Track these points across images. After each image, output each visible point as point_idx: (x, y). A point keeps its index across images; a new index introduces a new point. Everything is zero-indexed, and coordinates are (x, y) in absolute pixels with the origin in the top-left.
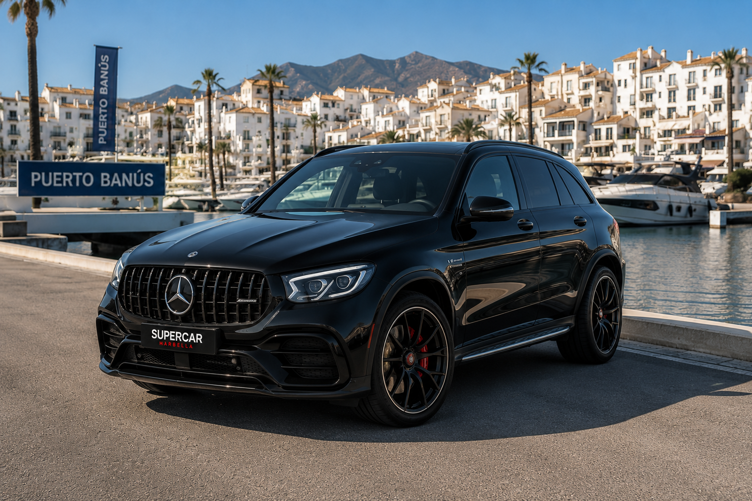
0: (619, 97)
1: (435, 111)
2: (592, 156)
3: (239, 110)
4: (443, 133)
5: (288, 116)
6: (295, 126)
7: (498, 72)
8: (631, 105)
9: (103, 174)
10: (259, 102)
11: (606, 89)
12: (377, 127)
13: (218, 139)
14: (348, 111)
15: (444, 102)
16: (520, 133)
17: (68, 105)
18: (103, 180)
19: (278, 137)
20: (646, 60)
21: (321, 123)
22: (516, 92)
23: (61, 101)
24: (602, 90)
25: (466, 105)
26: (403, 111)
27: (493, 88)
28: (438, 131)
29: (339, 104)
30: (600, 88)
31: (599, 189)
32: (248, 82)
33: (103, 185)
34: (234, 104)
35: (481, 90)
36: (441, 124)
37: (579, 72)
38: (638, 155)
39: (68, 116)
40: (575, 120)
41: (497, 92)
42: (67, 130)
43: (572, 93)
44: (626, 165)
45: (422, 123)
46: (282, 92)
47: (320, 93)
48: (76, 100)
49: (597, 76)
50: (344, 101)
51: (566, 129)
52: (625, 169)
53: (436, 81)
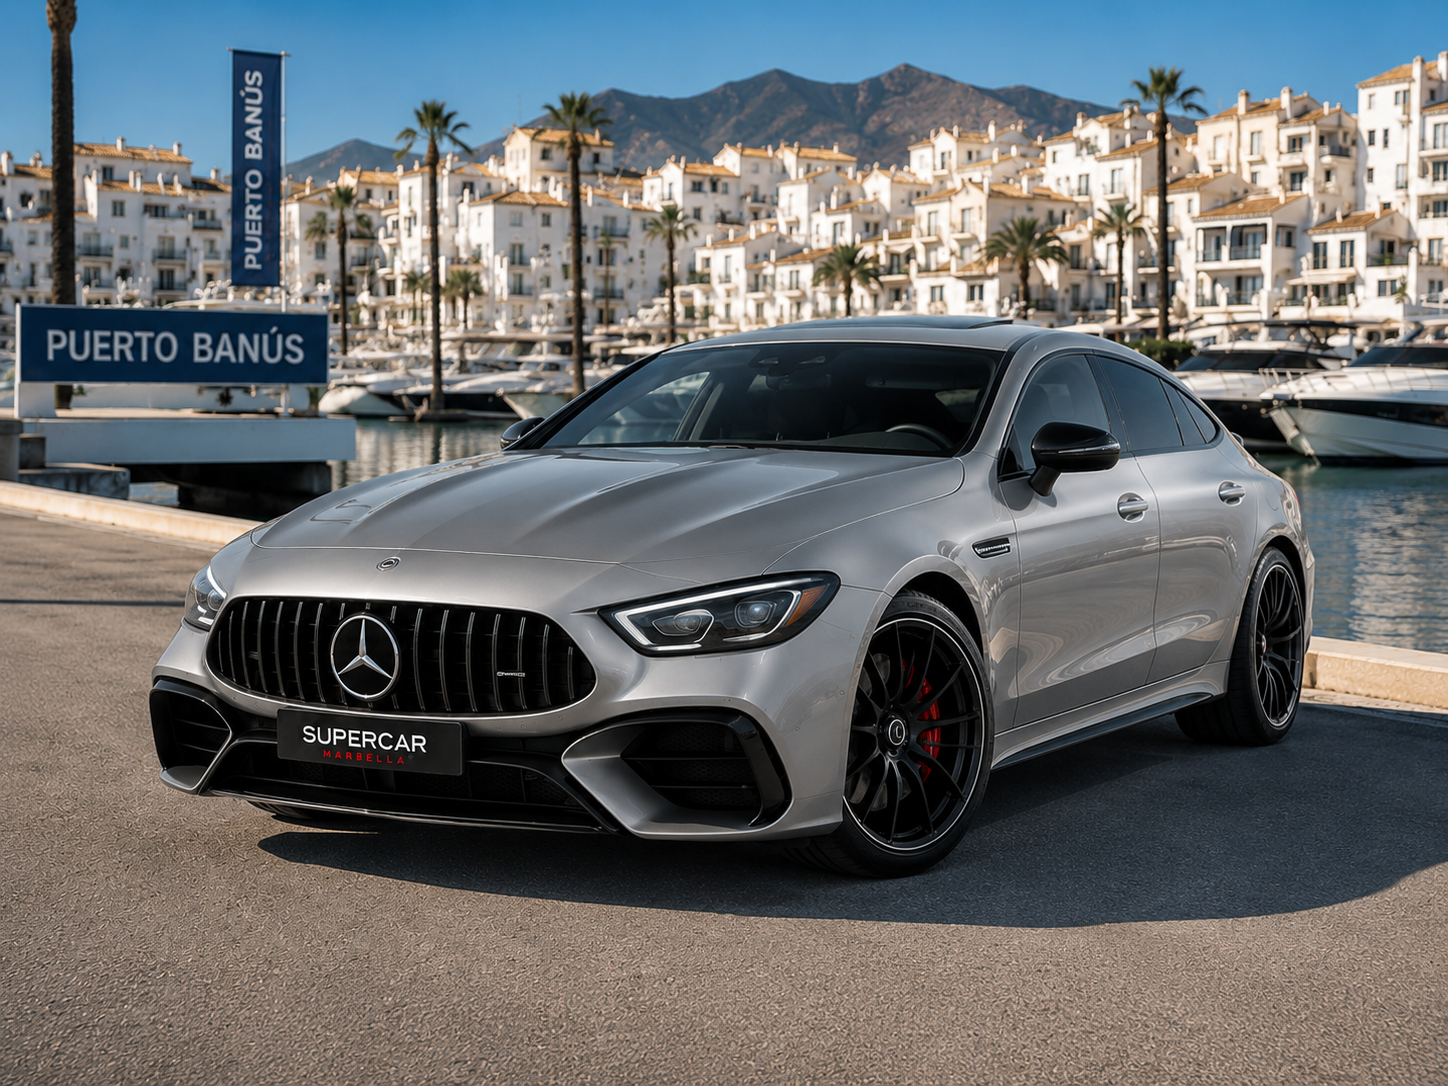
0: (1371, 170)
1: (950, 200)
2: (1306, 304)
3: (502, 198)
4: (967, 251)
5: (611, 212)
6: (625, 236)
7: (1092, 111)
8: (1397, 188)
9: (197, 336)
10: (546, 180)
11: (1341, 152)
12: (814, 238)
13: (453, 263)
14: (749, 199)
15: (970, 180)
16: (1142, 253)
17: (116, 184)
18: (197, 347)
19: (589, 260)
20: (1434, 85)
21: (686, 228)
22: (1135, 157)
23: (101, 175)
24: (1331, 154)
25: (1021, 188)
26: (876, 200)
27: (1081, 149)
28: (955, 246)
29: (726, 185)
30: (1326, 149)
31: (1325, 377)
32: (520, 134)
33: (197, 359)
34: (489, 185)
35: (1054, 153)
36: (962, 232)
37: (1279, 109)
38: (1414, 302)
39: (118, 209)
40: (1269, 221)
41: (1092, 157)
42: (116, 242)
43: (1263, 161)
44: (1386, 327)
45: (920, 230)
46: (597, 158)
47: (683, 160)
48: (135, 173)
49: (1318, 123)
50: (739, 177)
51: (1247, 244)
52: (1383, 336)
53: (952, 133)
